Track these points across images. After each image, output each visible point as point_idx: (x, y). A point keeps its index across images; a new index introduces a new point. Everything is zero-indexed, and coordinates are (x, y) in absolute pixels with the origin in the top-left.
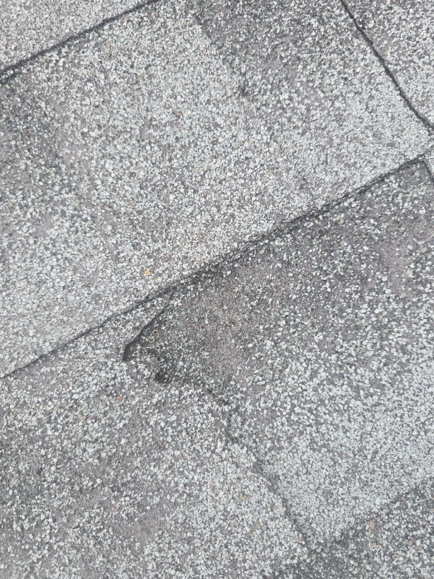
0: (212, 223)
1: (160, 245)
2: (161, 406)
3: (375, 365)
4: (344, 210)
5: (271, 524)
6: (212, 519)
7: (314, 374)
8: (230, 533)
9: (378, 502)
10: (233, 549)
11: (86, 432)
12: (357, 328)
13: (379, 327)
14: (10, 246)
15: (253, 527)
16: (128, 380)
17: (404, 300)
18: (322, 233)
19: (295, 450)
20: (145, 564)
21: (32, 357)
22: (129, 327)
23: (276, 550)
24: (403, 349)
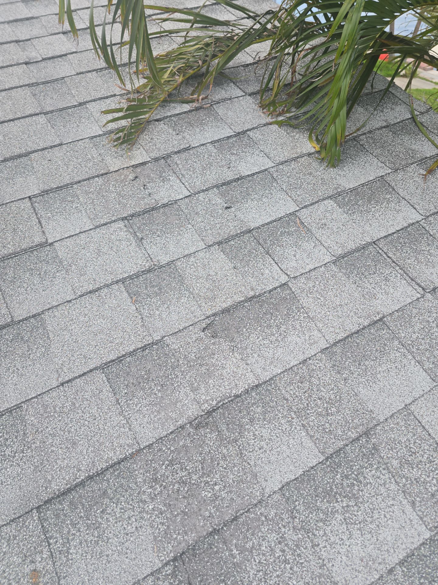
0: (227, 298)
1: (213, 303)
2: (214, 344)
3: (276, 335)
4: (265, 296)
5: (247, 374)
6: (229, 373)
7: (258, 338)
8: (235, 377)
9: (279, 371)
10: (236, 381)
11: (192, 350)
12: (271, 326)
13: (277, 326)
14: (170, 304)
15: (242, 375)
16: (204, 337)
17: (284, 319)
18: (259, 302)
19: (253, 357)
20: (210, 385)
21: (177, 330)
22: (204, 324)
23: (249, 381)
24: (285, 332)
